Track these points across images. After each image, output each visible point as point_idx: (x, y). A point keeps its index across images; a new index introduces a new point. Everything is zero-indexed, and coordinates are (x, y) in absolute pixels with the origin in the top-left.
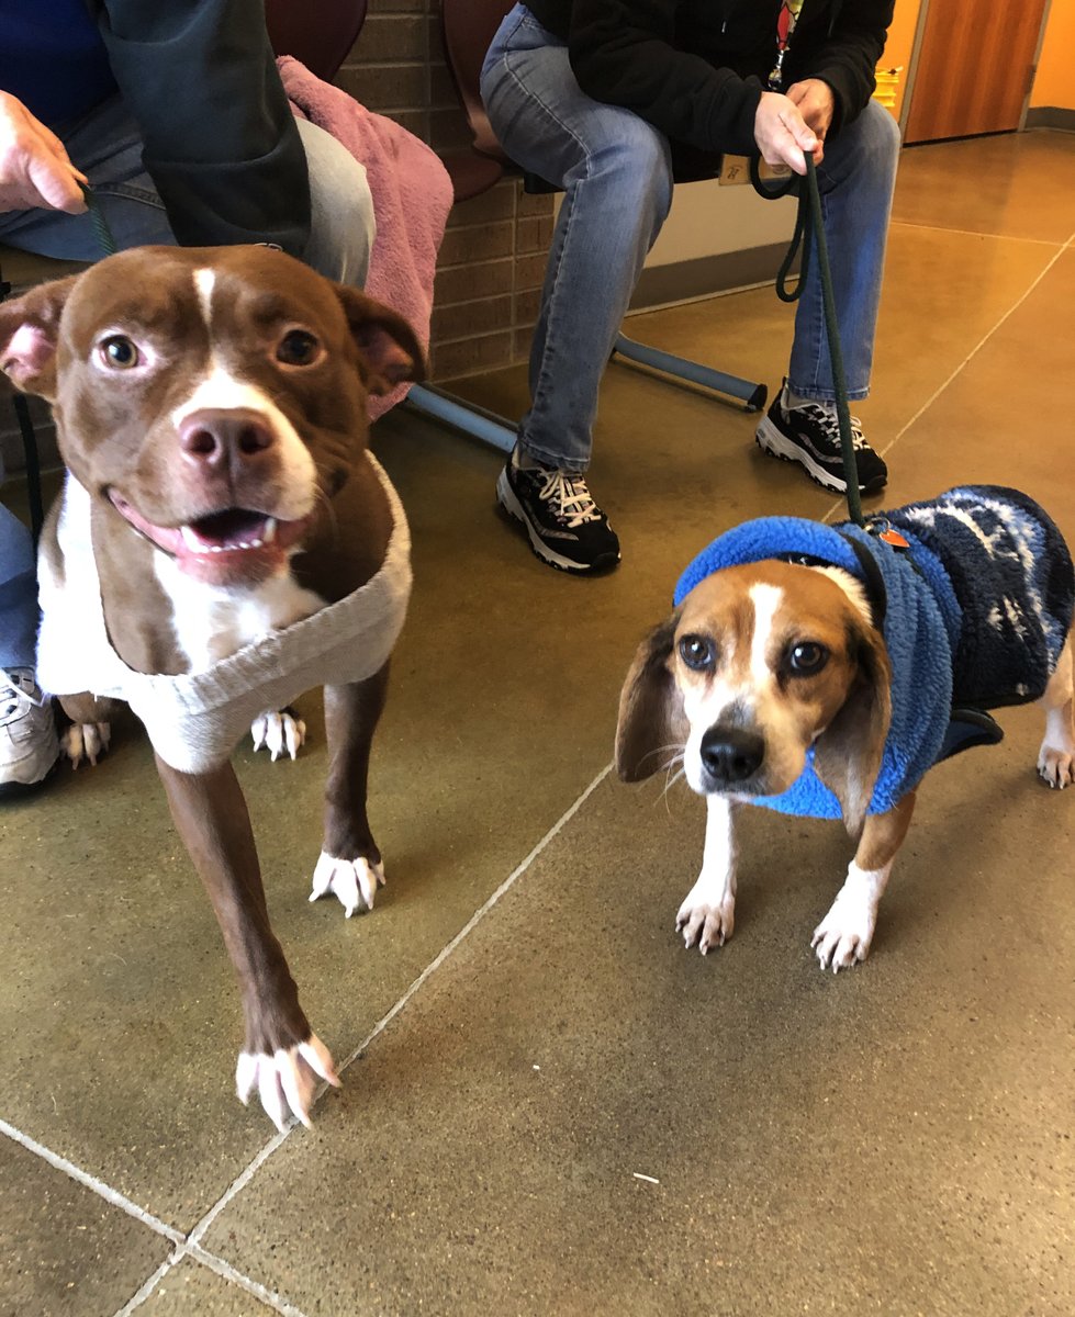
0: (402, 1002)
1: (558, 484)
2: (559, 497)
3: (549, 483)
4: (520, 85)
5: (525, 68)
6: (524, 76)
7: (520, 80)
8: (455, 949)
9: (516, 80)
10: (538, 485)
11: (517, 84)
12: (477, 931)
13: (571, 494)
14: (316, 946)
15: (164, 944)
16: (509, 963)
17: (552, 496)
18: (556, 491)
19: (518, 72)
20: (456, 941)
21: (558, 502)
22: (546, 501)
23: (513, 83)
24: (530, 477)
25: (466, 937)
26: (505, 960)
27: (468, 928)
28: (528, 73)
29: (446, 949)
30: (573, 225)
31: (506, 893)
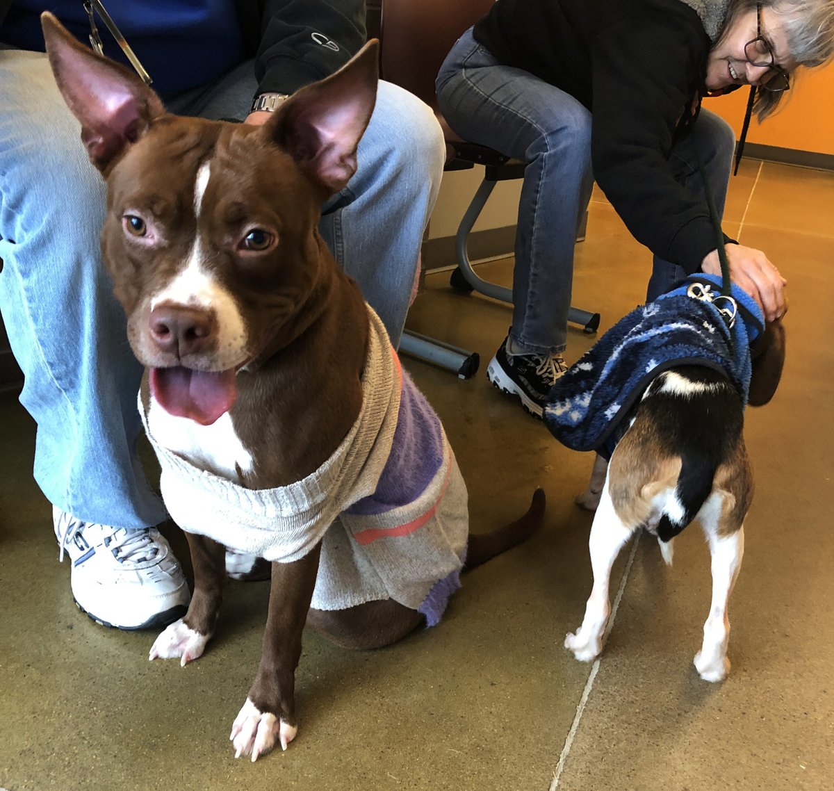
0: (555, 782)
1: (549, 364)
2: (551, 373)
3: (542, 363)
4: (475, 88)
5: (478, 77)
6: (478, 82)
7: (474, 85)
8: (575, 736)
9: (472, 85)
10: (533, 365)
11: (472, 87)
12: (585, 723)
13: (559, 370)
14: (467, 741)
15: (343, 747)
16: (621, 745)
17: (546, 372)
18: (548, 369)
19: (472, 79)
20: (573, 729)
21: (551, 376)
22: (541, 376)
23: (469, 87)
24: (526, 359)
25: (579, 726)
26: (618, 743)
27: (577, 721)
28: (481, 79)
29: (568, 737)
30: (543, 186)
31: (592, 691)
